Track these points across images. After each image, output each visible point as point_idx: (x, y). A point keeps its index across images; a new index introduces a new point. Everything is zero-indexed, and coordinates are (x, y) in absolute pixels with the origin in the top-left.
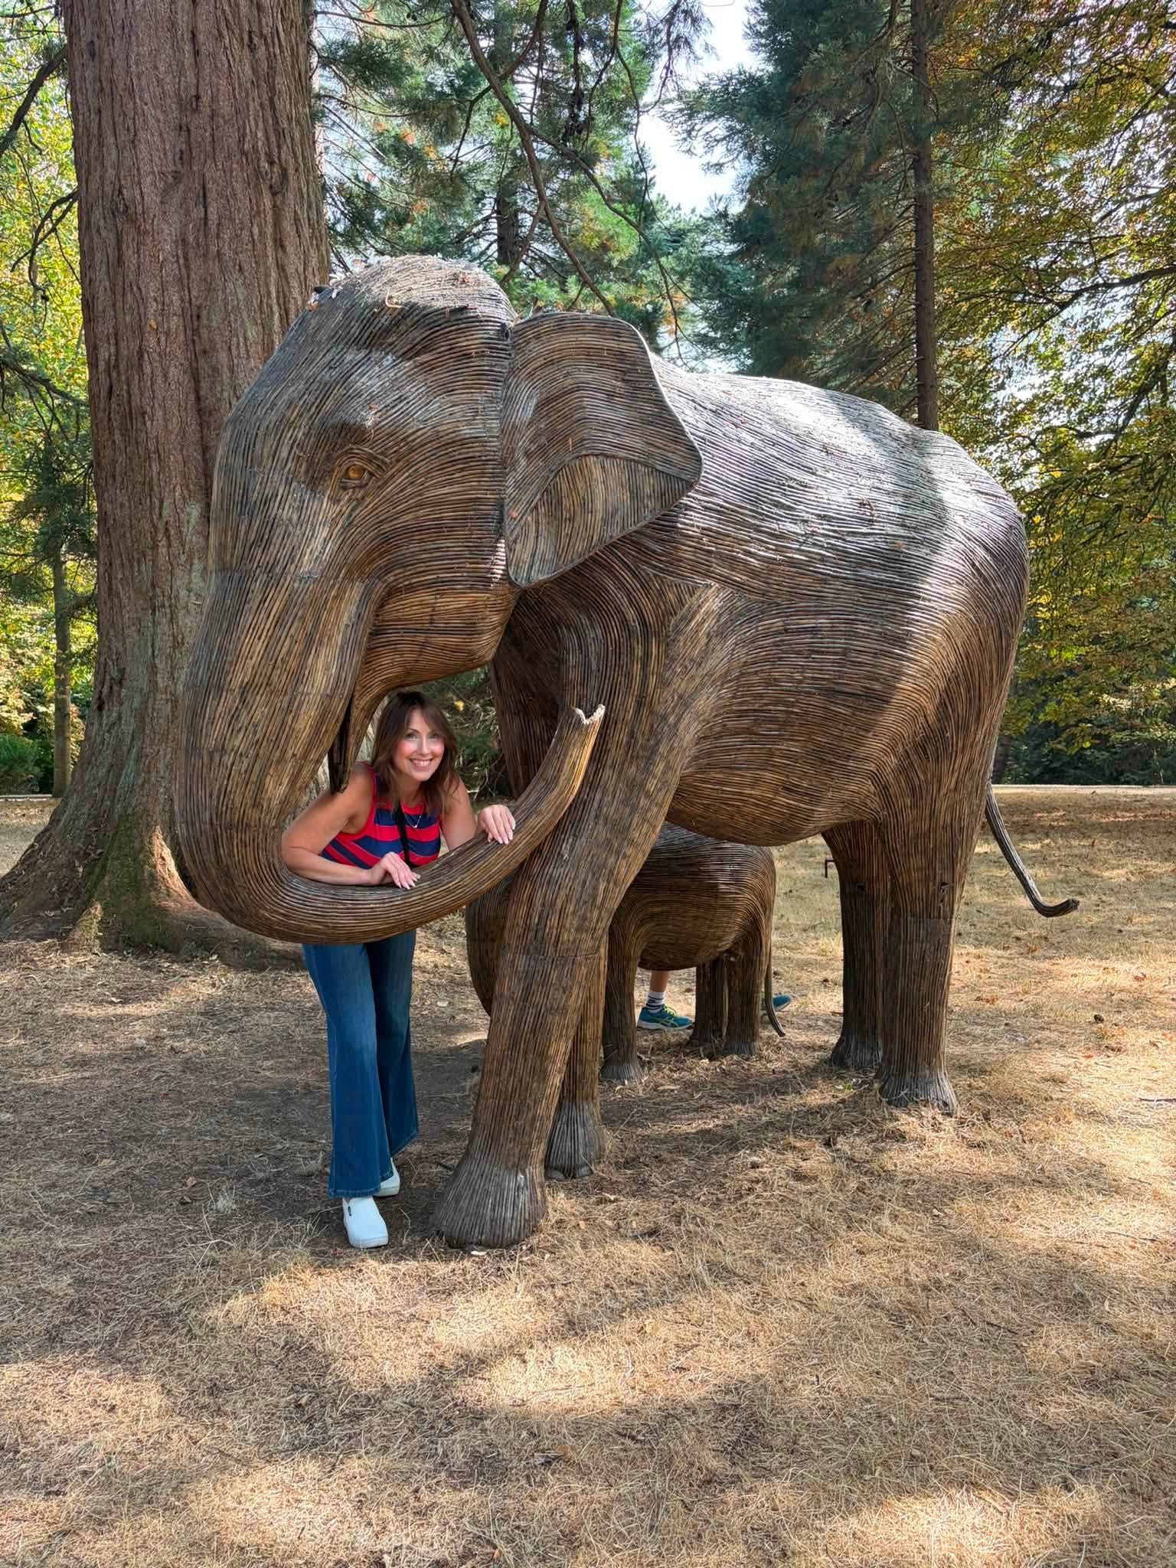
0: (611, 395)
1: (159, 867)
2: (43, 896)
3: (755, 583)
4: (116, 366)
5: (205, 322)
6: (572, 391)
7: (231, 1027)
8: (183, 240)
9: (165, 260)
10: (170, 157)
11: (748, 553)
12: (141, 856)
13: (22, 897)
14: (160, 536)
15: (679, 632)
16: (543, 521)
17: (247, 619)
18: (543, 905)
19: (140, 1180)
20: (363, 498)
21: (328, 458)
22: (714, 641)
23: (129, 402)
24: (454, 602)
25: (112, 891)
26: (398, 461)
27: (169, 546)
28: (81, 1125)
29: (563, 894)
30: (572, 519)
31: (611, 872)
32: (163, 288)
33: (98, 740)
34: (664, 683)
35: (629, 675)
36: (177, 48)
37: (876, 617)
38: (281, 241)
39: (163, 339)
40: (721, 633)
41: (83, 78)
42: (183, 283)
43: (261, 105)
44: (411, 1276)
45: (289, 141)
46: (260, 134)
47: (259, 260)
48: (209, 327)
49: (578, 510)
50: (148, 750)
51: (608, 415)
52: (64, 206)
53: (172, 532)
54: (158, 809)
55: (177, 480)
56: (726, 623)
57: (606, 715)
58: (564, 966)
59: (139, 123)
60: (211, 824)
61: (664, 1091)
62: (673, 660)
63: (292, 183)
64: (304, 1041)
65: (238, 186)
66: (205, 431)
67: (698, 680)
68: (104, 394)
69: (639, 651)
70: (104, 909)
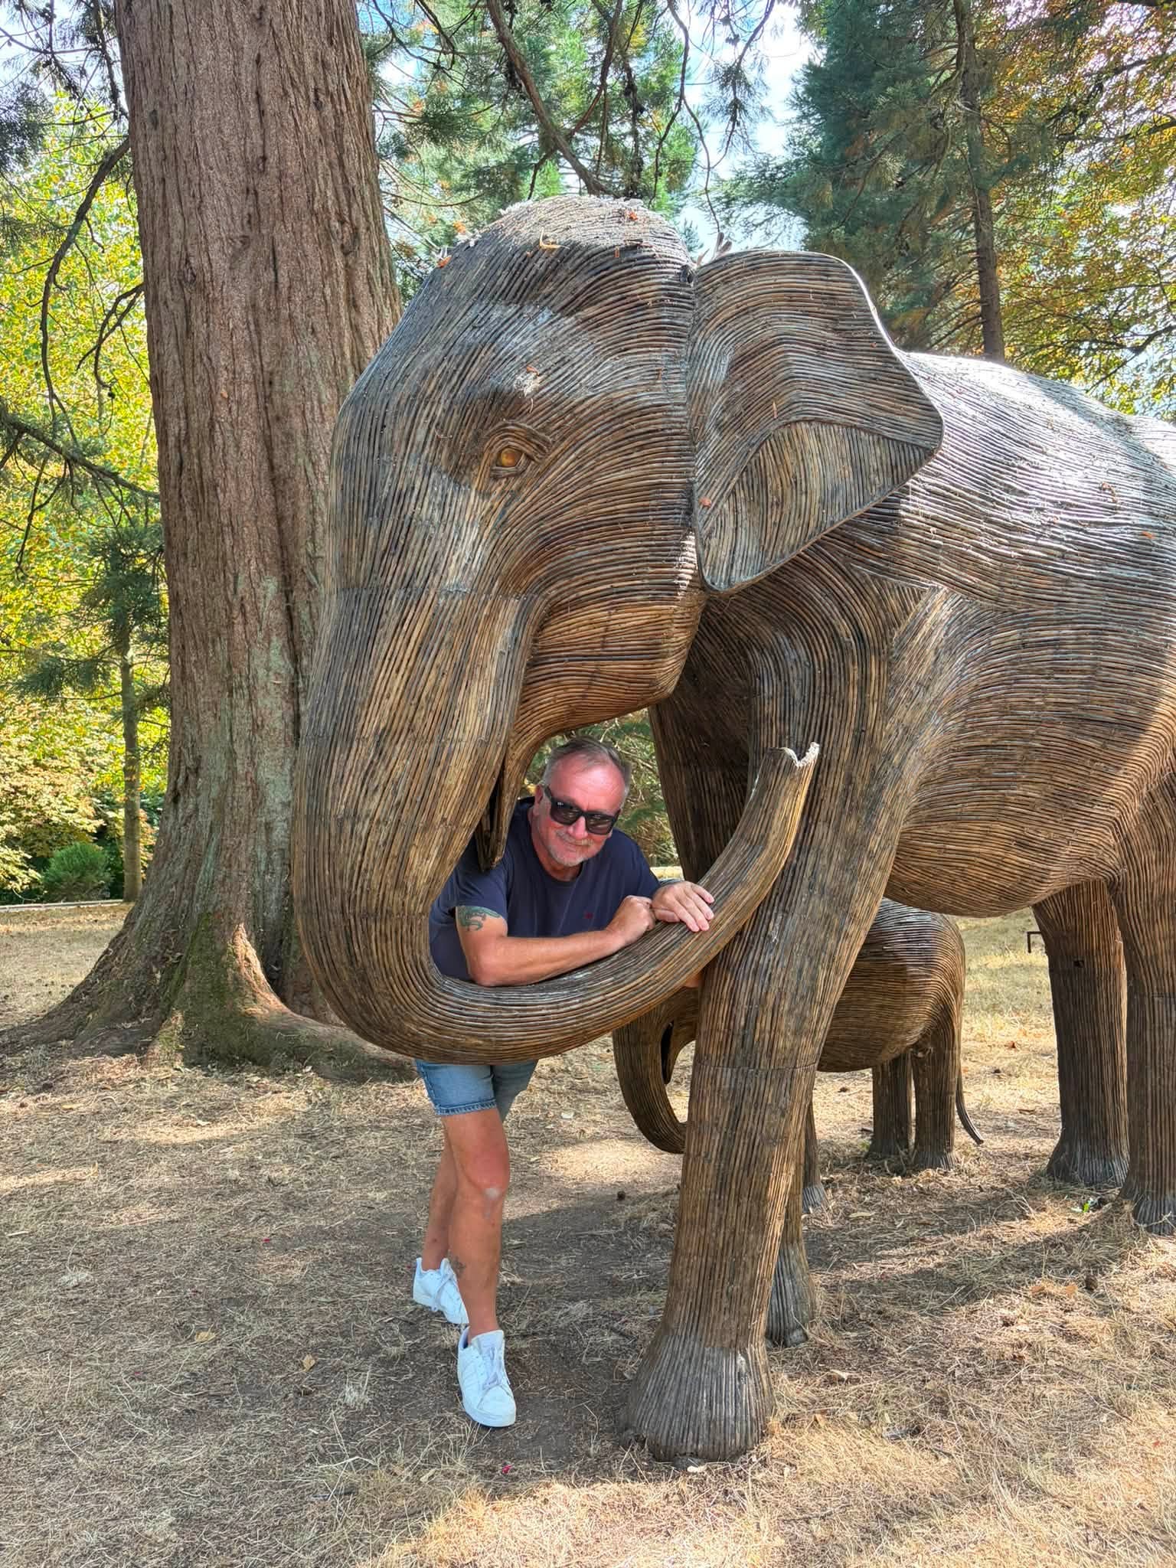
0: (821, 348)
1: (244, 970)
2: (120, 1007)
3: (989, 587)
4: (187, 440)
5: (277, 387)
6: (773, 345)
7: (334, 1151)
8: (254, 306)
9: (235, 327)
10: (238, 222)
11: (978, 548)
12: (221, 959)
13: (97, 1007)
14: (236, 613)
15: (903, 648)
16: (743, 508)
17: (382, 647)
18: (750, 1002)
19: (247, 1362)
20: (519, 489)
21: (477, 438)
22: (942, 658)
23: (201, 476)
24: (632, 618)
25: (193, 998)
26: (563, 439)
27: (245, 623)
28: (172, 1286)
29: (774, 987)
30: (780, 504)
31: (832, 957)
32: (234, 356)
33: (174, 834)
34: (886, 712)
35: (843, 705)
36: (241, 109)
37: (1128, 624)
38: (354, 301)
39: (234, 408)
40: (950, 648)
41: (146, 149)
42: (255, 350)
43: (330, 164)
44: (612, 1507)
45: (359, 199)
46: (329, 194)
47: (332, 322)
48: (282, 393)
49: (788, 491)
50: (229, 842)
51: (820, 372)
52: (130, 299)
53: (248, 608)
54: (241, 905)
55: (252, 553)
56: (955, 635)
57: (820, 756)
58: (781, 1080)
59: (205, 188)
60: (343, 912)
61: (857, 1219)
62: (896, 683)
63: (364, 242)
64: (419, 1167)
65: (309, 248)
66: (280, 501)
67: (925, 709)
68: (174, 470)
69: (855, 673)
70: (185, 1018)
